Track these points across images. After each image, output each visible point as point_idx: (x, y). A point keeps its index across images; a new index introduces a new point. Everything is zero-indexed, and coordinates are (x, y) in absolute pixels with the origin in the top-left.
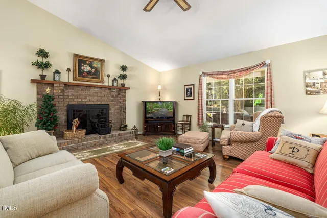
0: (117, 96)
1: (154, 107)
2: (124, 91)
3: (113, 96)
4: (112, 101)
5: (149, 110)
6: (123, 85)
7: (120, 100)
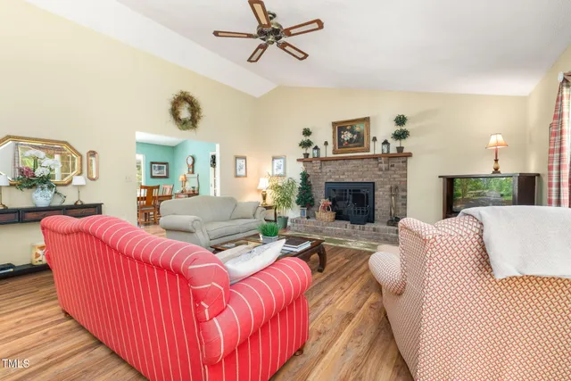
0: (387, 169)
1: (469, 187)
2: (402, 159)
3: (381, 170)
4: (380, 176)
5: (459, 195)
6: (400, 149)
7: (395, 176)
